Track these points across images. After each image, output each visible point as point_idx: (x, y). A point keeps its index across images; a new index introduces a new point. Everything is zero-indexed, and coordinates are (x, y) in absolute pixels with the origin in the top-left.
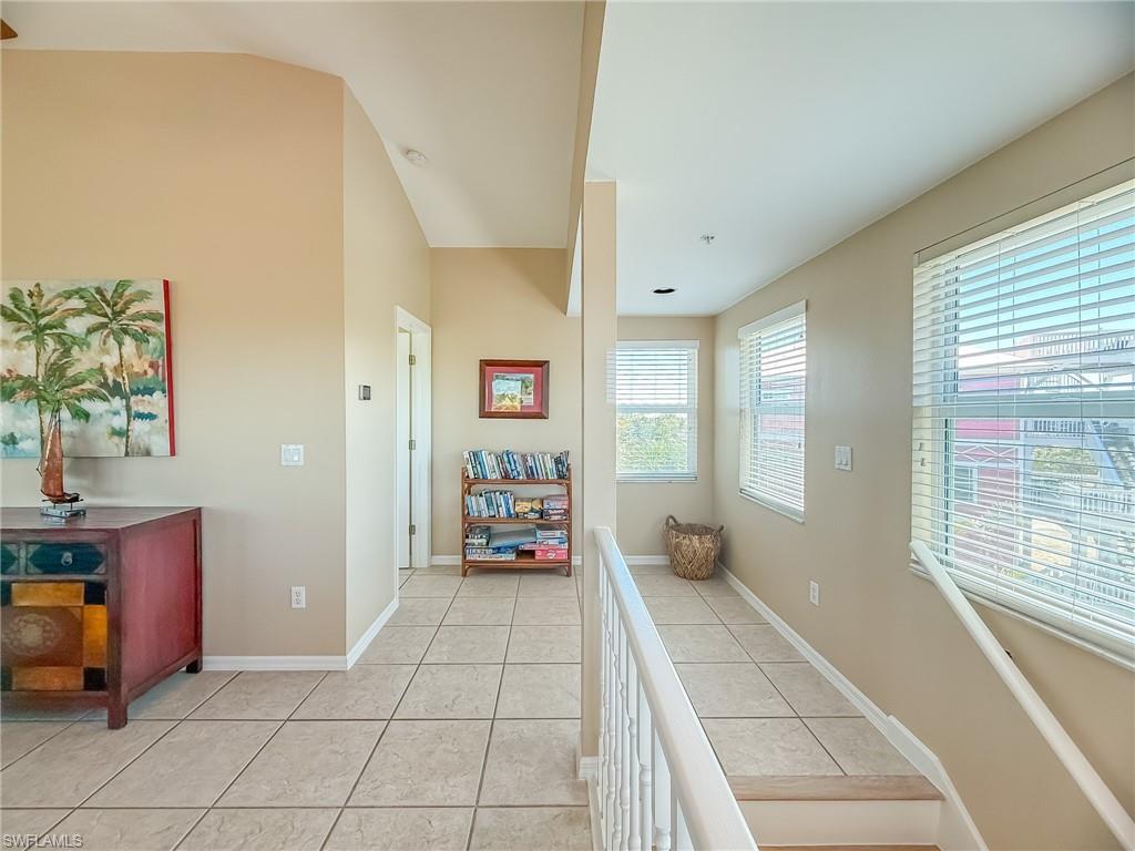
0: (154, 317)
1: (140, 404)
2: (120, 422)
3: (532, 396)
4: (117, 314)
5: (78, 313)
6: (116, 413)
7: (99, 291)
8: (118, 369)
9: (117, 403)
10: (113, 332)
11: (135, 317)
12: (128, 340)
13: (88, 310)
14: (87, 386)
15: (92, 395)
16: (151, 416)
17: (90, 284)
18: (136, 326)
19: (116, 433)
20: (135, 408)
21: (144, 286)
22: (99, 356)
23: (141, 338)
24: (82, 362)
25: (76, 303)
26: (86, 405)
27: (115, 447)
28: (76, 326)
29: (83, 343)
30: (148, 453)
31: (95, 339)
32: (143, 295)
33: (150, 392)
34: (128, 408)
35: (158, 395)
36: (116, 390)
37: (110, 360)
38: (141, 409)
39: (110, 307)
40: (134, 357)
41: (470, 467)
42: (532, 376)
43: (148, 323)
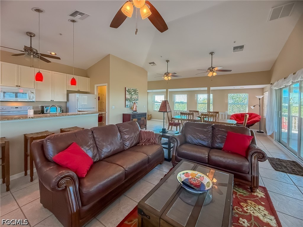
0: (138, 93)
4: (135, 92)
5: (133, 92)
15: (133, 101)
24: (133, 97)
28: (133, 93)
32: (137, 90)
35: (138, 101)
37: (135, 97)
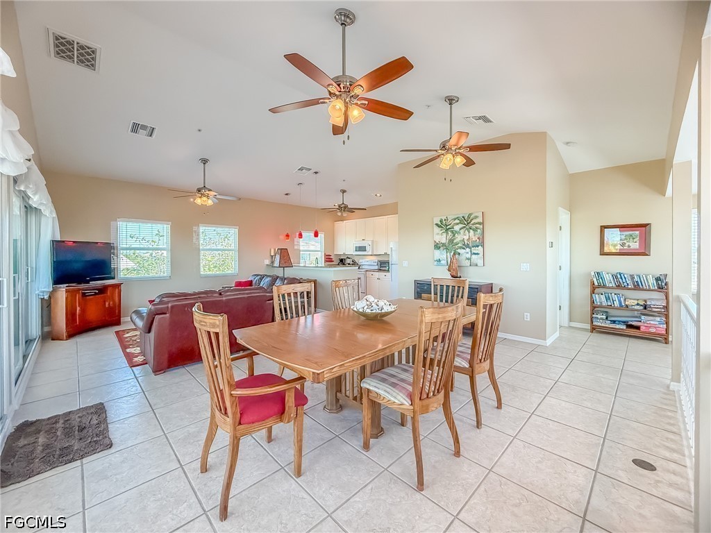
0: (479, 223)
1: (475, 250)
2: (469, 256)
3: (637, 244)
4: (468, 223)
5: (458, 224)
6: (468, 253)
7: (463, 217)
8: (468, 240)
9: (468, 250)
10: (467, 229)
11: (473, 224)
12: (471, 231)
13: (460, 223)
14: (459, 245)
15: (461, 248)
16: (478, 254)
17: (461, 216)
18: (474, 227)
19: (468, 259)
20: (473, 251)
21: (476, 214)
22: (463, 236)
23: (475, 230)
24: (458, 238)
25: (457, 221)
26: (459, 251)
27: (467, 263)
28: (457, 228)
29: (459, 233)
30: (477, 265)
31: (462, 231)
32: (476, 217)
33: (478, 246)
34: (471, 251)
35: (480, 247)
36: (468, 246)
37: (466, 237)
38: (475, 252)
39: (466, 222)
40: (473, 236)
41: (595, 279)
42: (637, 232)
43: (477, 225)
